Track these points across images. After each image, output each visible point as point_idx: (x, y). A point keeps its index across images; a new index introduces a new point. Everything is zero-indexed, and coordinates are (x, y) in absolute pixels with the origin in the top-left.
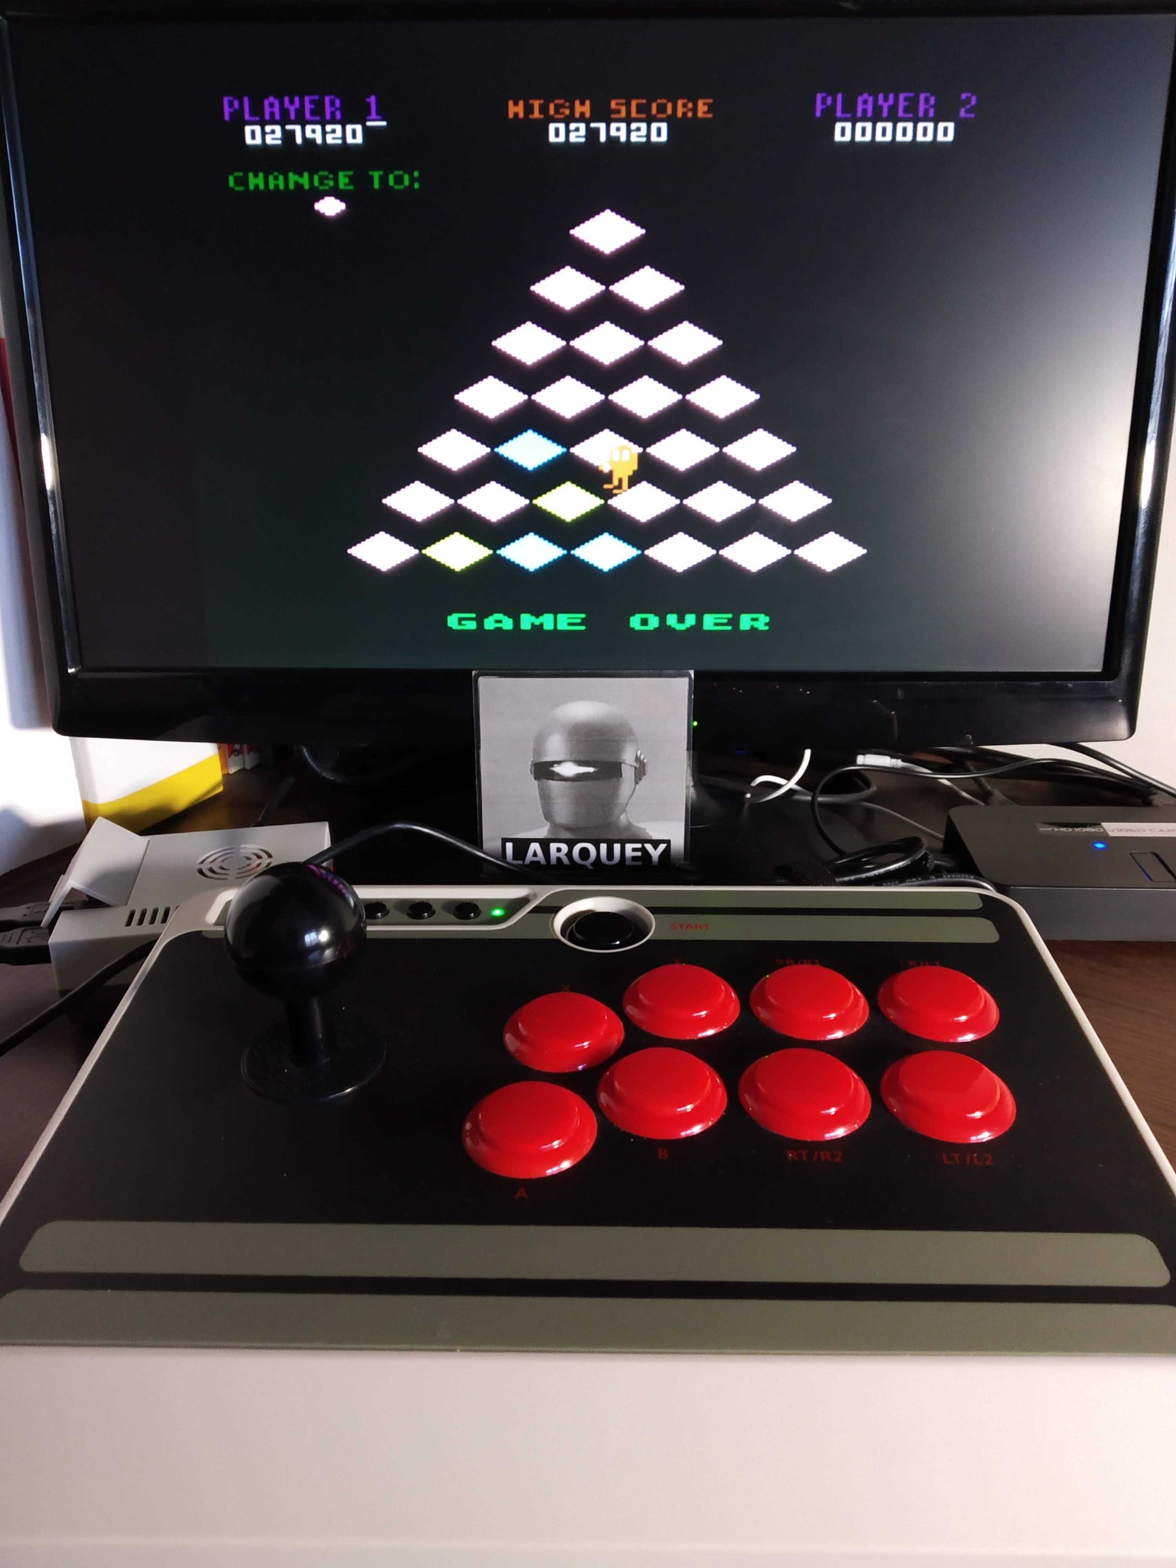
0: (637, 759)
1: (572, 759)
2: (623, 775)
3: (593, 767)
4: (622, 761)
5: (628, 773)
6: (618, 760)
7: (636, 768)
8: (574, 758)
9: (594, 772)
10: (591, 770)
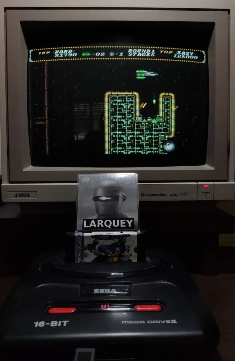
0: (123, 195)
1: (105, 195)
2: (119, 200)
4: (119, 196)
5: (121, 199)
10: (110, 198)
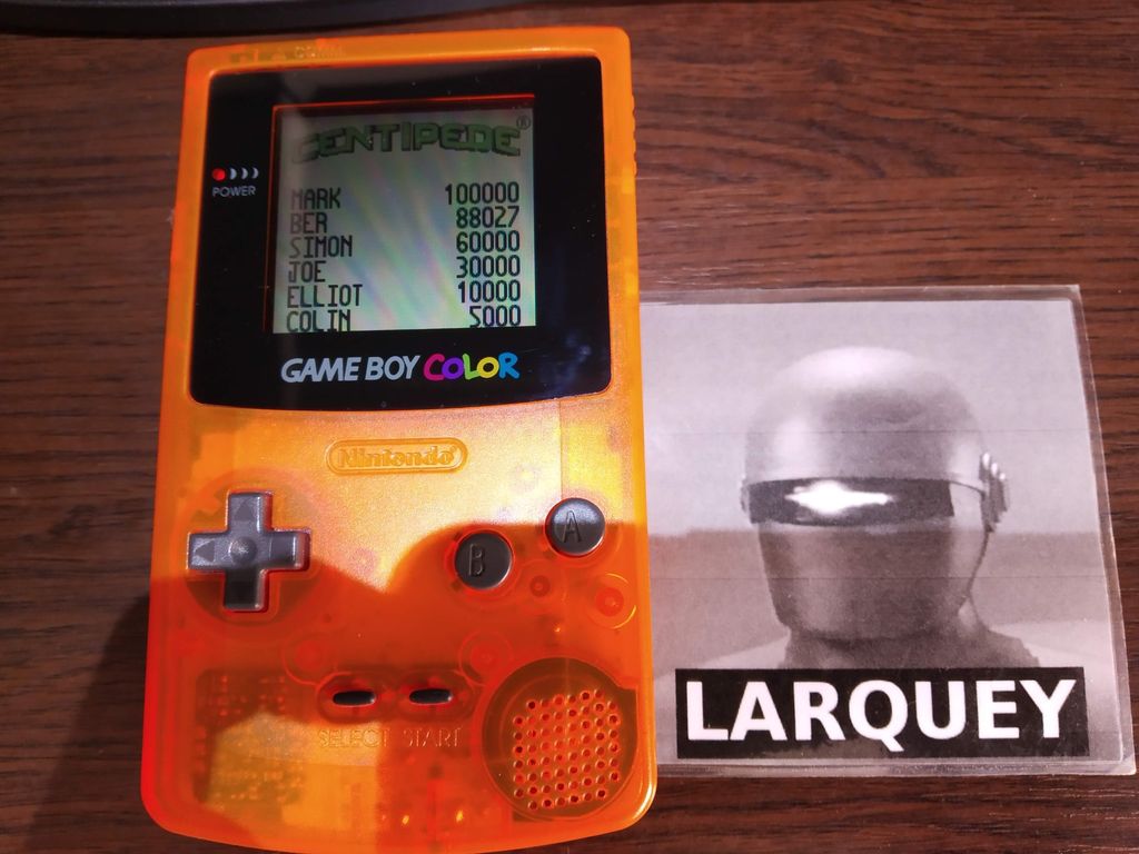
0: (984, 474)
1: (837, 474)
2: (956, 511)
3: (887, 492)
4: (950, 479)
5: (966, 505)
6: (943, 477)
7: (983, 494)
8: (842, 472)
9: (889, 505)
10: (881, 499)
